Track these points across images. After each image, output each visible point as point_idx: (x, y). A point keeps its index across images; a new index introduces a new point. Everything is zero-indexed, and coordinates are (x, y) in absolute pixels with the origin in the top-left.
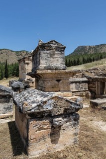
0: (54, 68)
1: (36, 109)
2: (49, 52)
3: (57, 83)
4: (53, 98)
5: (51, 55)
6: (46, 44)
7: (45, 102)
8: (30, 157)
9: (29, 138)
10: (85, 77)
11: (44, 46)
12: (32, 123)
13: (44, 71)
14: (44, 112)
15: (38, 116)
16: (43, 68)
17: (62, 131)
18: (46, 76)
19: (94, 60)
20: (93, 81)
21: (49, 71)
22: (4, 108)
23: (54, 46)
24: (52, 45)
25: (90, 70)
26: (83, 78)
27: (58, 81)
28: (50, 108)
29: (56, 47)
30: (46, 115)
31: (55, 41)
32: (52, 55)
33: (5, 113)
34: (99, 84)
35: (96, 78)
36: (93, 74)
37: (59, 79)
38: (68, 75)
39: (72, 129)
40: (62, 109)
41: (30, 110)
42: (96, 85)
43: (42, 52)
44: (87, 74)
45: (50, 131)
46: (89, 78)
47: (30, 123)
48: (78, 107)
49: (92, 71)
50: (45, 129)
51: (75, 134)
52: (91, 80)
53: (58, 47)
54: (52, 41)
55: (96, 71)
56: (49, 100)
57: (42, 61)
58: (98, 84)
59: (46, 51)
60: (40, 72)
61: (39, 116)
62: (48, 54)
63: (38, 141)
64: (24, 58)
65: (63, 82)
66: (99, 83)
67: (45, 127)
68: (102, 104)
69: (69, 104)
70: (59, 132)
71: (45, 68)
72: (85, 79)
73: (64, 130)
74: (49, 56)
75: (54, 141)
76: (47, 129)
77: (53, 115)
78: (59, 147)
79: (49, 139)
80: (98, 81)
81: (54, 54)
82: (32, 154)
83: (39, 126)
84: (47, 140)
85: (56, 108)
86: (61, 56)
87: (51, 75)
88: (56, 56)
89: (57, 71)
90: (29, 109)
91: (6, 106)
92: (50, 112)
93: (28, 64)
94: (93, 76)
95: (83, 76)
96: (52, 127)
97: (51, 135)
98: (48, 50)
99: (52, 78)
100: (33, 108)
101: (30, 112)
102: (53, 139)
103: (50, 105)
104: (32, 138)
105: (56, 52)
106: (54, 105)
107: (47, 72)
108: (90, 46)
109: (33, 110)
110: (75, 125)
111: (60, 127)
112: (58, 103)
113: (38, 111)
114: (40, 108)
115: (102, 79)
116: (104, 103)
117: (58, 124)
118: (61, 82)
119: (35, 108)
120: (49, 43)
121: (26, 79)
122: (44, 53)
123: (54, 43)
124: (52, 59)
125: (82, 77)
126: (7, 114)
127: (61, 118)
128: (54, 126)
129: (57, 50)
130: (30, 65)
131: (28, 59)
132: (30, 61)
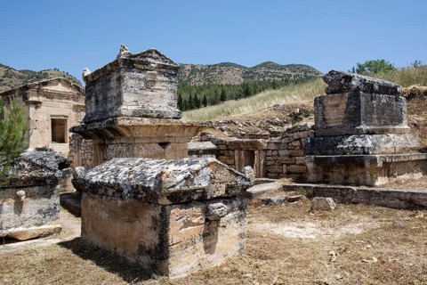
0: (155, 115)
1: (182, 184)
2: (142, 76)
3: (160, 149)
4: (209, 165)
5: (146, 82)
6: (136, 56)
7: (197, 172)
8: (172, 278)
9: (170, 241)
10: (209, 139)
11: (133, 62)
12: (175, 213)
13: (136, 121)
14: (194, 191)
15: (182, 199)
16: (130, 114)
17: (220, 230)
18: (136, 133)
19: (205, 103)
20: (228, 150)
21: (146, 121)
22: (40, 212)
23: (154, 63)
24: (149, 60)
25: (218, 124)
26: (205, 143)
27: (164, 145)
28: (204, 184)
29: (160, 67)
30: (196, 197)
31: (157, 52)
32: (149, 85)
33: (41, 224)
34: (243, 156)
35: (235, 143)
36: (226, 133)
37: (166, 140)
38: (186, 131)
39: (236, 225)
40: (224, 186)
41: (174, 186)
42: (236, 158)
43: (127, 75)
44: (213, 134)
45: (201, 228)
46: (218, 143)
47: (172, 211)
48: (247, 183)
49: (224, 127)
50: (194, 224)
51: (241, 236)
52: (222, 147)
53: (164, 67)
54: (150, 52)
55: (232, 127)
56: (203, 168)
57: (126, 97)
58: (240, 155)
59: (136, 74)
60: (127, 123)
61: (185, 200)
62: (140, 80)
63: (184, 247)
64: (26, 88)
65: (174, 149)
66: (242, 152)
67: (195, 220)
68: (259, 194)
69: (233, 177)
70: (217, 231)
71: (135, 114)
72: (210, 145)
73: (224, 227)
74: (143, 85)
75: (209, 249)
76: (198, 224)
77: (209, 197)
78: (216, 260)
79: (200, 244)
80: (241, 149)
81: (154, 82)
82: (174, 273)
83: (185, 218)
84: (197, 246)
85: (213, 183)
86: (170, 86)
87: (149, 132)
88: (157, 86)
89: (162, 122)
90: (172, 184)
91: (45, 207)
92: (204, 191)
93: (37, 104)
94: (225, 137)
95: (204, 138)
96: (207, 220)
97: (205, 236)
98: (141, 71)
99: (151, 138)
100: (178, 183)
101: (172, 189)
102: (208, 244)
103: (204, 177)
104: (174, 242)
105: (159, 78)
106: (211, 178)
107: (141, 123)
108: (193, 66)
109: (178, 187)
110: (241, 217)
111: (218, 220)
112: (217, 175)
113: (186, 188)
114: (189, 183)
115: (251, 143)
116: (264, 192)
117: (218, 213)
118: (169, 147)
119: (181, 182)
120: (143, 55)
121: (31, 150)
122: (131, 78)
123: (155, 55)
124: (149, 93)
125: (201, 141)
126: (47, 227)
127: (220, 204)
128: (210, 218)
129: (160, 73)
130: (43, 108)
131: (39, 92)
132: (44, 96)
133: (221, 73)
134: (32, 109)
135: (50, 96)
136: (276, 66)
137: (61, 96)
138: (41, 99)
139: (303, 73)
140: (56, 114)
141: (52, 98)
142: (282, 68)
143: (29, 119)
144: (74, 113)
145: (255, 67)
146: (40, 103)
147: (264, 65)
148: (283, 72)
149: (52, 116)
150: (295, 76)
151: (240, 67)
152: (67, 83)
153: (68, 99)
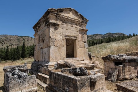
19: (96, 44)
93: (55, 26)
130: (60, 30)
131: (57, 17)
132: (61, 20)
133: (95, 37)
134: (52, 30)
135: (65, 21)
136: (111, 34)
137: (72, 22)
138: (58, 22)
139: (120, 35)
140: (69, 34)
141: (66, 23)
142: (113, 34)
143: (50, 37)
144: (80, 35)
145: (105, 35)
146: (58, 25)
147: (108, 34)
148: (114, 35)
149: (66, 36)
150: (117, 36)
151: (101, 35)
152: (76, 13)
153: (76, 24)
